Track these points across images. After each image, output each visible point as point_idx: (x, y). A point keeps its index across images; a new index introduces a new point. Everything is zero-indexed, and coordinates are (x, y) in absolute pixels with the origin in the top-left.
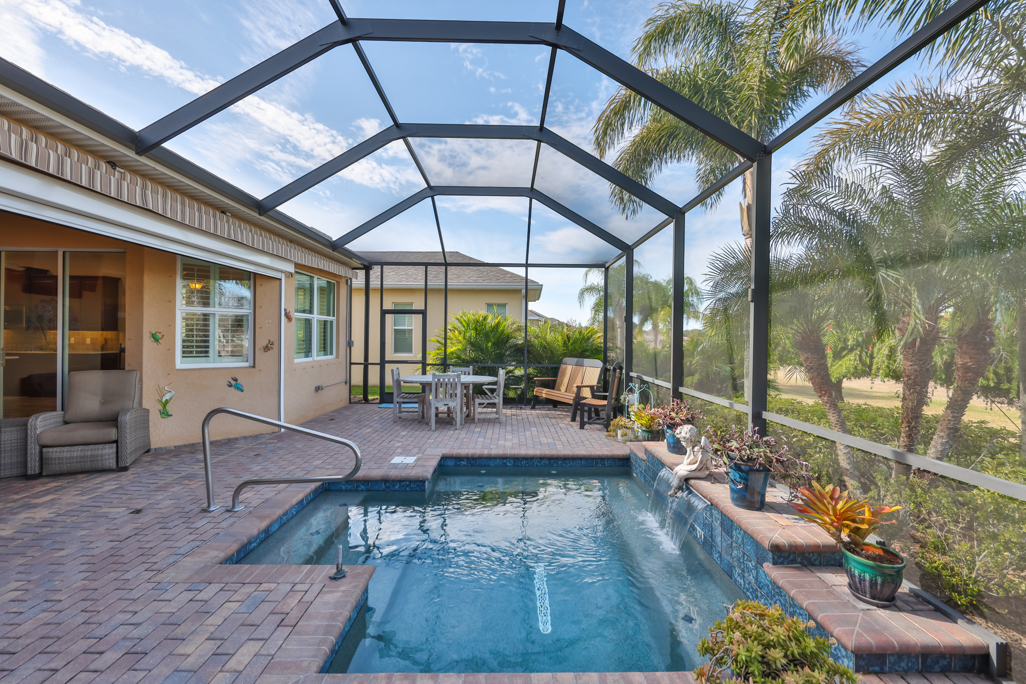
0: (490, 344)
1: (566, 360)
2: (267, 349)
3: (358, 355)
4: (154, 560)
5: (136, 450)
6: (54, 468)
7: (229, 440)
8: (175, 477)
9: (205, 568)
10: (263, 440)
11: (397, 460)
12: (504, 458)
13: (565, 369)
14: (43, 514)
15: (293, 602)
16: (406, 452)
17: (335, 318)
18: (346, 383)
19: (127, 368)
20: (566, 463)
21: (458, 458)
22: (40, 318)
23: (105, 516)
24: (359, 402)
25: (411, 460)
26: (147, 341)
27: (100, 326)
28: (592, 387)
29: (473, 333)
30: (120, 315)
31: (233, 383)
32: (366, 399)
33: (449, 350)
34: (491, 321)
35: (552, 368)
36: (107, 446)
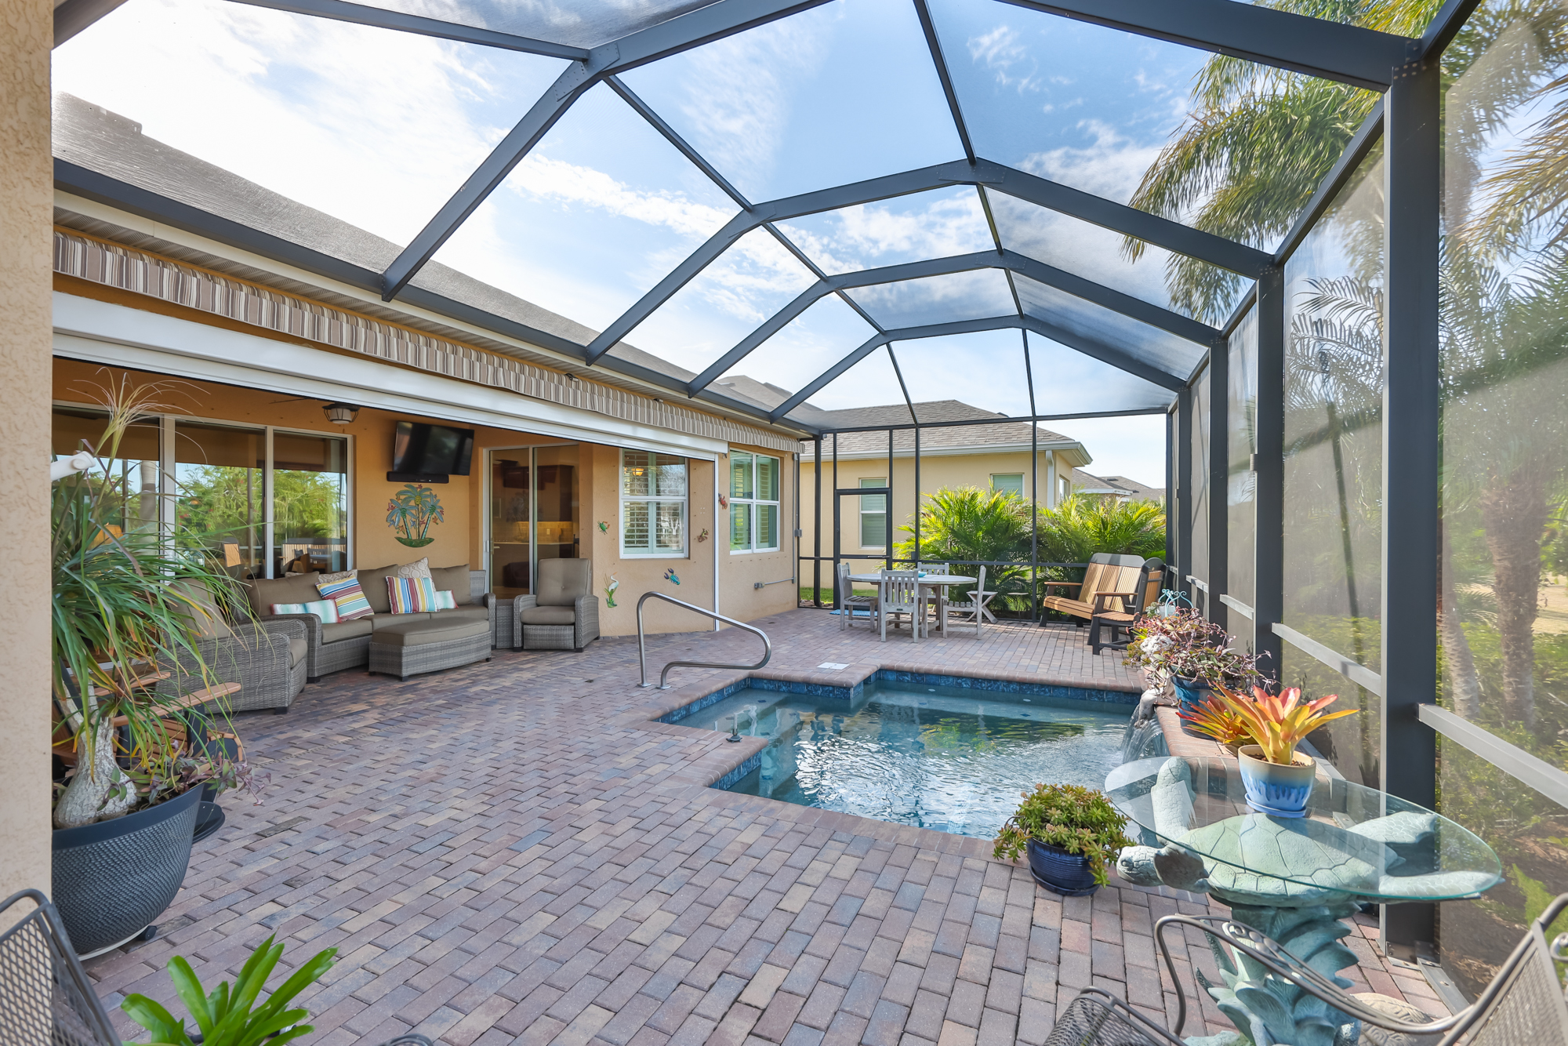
0: (980, 534)
1: (1097, 556)
2: (701, 539)
3: (807, 549)
4: (601, 711)
5: (588, 634)
6: (530, 644)
7: (666, 635)
8: (618, 660)
9: (636, 721)
10: (697, 637)
11: (826, 665)
12: (958, 677)
13: (1095, 570)
14: (527, 675)
15: (696, 749)
16: (839, 659)
17: (778, 502)
18: (793, 581)
19: (581, 557)
20: (1044, 691)
21: (901, 672)
22: (516, 510)
23: (568, 681)
24: (810, 607)
25: (841, 667)
26: (596, 530)
27: (558, 517)
28: (1125, 597)
29: (956, 519)
30: (574, 504)
31: (670, 574)
32: (817, 604)
33: (923, 542)
34: (983, 500)
35: (1078, 569)
36: (568, 627)
